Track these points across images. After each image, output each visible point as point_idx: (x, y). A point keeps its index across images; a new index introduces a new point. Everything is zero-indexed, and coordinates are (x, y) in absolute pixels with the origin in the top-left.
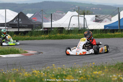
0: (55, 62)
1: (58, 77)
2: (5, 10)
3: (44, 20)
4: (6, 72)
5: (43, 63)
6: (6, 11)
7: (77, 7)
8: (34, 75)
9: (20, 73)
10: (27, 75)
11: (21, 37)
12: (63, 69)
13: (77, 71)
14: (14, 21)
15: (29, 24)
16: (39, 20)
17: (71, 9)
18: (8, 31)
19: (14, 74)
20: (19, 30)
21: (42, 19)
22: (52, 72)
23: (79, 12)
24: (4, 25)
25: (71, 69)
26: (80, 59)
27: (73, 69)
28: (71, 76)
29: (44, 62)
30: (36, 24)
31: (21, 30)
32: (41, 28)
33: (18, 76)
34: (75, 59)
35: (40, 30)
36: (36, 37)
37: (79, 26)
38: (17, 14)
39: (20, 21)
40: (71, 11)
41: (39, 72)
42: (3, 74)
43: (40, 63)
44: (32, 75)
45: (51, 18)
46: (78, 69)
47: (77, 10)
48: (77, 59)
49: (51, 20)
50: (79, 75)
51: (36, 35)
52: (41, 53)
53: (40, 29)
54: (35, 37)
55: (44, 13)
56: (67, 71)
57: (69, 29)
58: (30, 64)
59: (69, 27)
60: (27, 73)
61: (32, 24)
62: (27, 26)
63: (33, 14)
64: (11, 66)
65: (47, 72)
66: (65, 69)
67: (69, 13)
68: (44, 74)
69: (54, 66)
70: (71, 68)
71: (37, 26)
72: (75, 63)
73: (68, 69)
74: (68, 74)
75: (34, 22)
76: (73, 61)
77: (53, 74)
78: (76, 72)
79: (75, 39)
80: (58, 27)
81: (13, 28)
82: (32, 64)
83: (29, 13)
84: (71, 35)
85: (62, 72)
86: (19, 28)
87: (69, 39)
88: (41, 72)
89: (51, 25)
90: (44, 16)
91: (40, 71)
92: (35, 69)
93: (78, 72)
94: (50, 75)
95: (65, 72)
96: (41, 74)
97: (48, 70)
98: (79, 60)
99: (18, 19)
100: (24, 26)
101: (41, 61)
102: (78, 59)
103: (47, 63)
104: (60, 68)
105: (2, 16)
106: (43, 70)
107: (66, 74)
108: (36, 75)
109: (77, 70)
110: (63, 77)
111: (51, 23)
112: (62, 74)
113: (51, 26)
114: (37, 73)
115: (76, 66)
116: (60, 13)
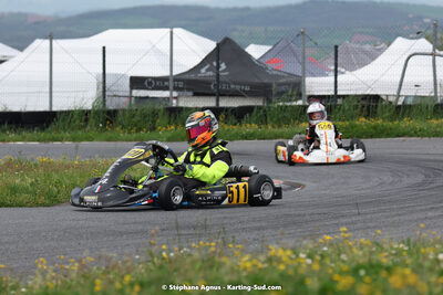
0: (350, 220)
1: (362, 272)
2: (169, 30)
3: (308, 67)
4: (172, 254)
5: (306, 222)
6: (172, 33)
7: (427, 21)
8: (275, 264)
9: (224, 259)
10: (248, 265)
11: (226, 127)
12: (377, 244)
13: (428, 254)
14: (203, 70)
15: (257, 81)
16: (291, 67)
17: (406, 28)
18: (181, 104)
19: (203, 261)
20: (218, 104)
21: (303, 64)
22: (339, 255)
23: (436, 39)
24: (166, 83)
25: (408, 245)
26: (437, 208)
27: (414, 247)
28: (408, 271)
29: (308, 217)
30: (281, 81)
31: (225, 103)
32: (300, 96)
33: (218, 269)
34: (421, 210)
35: (294, 103)
36: (281, 130)
37: (436, 92)
38: (211, 45)
39: (224, 71)
40: (406, 36)
41: (294, 256)
42: (163, 259)
43: (294, 223)
44: (266, 265)
45: (333, 61)
46: (433, 245)
47: (430, 32)
48: (426, 210)
49: (333, 68)
50: (437, 268)
51: (279, 122)
52: (299, 185)
53: (296, 100)
54: (276, 130)
55: (309, 43)
56: (394, 252)
57: (400, 103)
58: (258, 224)
59: (399, 96)
60: (247, 257)
61: (266, 81)
62: (247, 89)
63: (269, 48)
64: (191, 231)
65: (322, 256)
66: (385, 246)
67: (401, 45)
68: (309, 261)
69: (346, 235)
70: (409, 240)
71: (283, 88)
72: (422, 225)
73: (396, 246)
74: (396, 264)
75: (275, 72)
76: (415, 216)
77: (343, 261)
78: (425, 257)
79: (423, 136)
80: (360, 93)
81: (196, 94)
82: (264, 224)
83: (256, 43)
84: (406, 123)
85: (375, 257)
86: (220, 94)
87: (398, 136)
88: (297, 256)
89: (336, 87)
90: (308, 52)
91: (295, 253)
92: (277, 243)
93: (431, 257)
94: (333, 265)
95: (386, 257)
96: (299, 263)
97: (325, 249)
98: (437, 214)
99: (215, 64)
100: (238, 87)
101: (299, 215)
102: (433, 208)
103: (318, 224)
104: (368, 242)
105: (159, 52)
106: (305, 248)
107: (390, 263)
108: (282, 267)
109: (428, 249)
110: (377, 273)
111: (333, 79)
112: (374, 262)
113: (336, 91)
114: (284, 259)
115: (424, 234)
116: (367, 42)
